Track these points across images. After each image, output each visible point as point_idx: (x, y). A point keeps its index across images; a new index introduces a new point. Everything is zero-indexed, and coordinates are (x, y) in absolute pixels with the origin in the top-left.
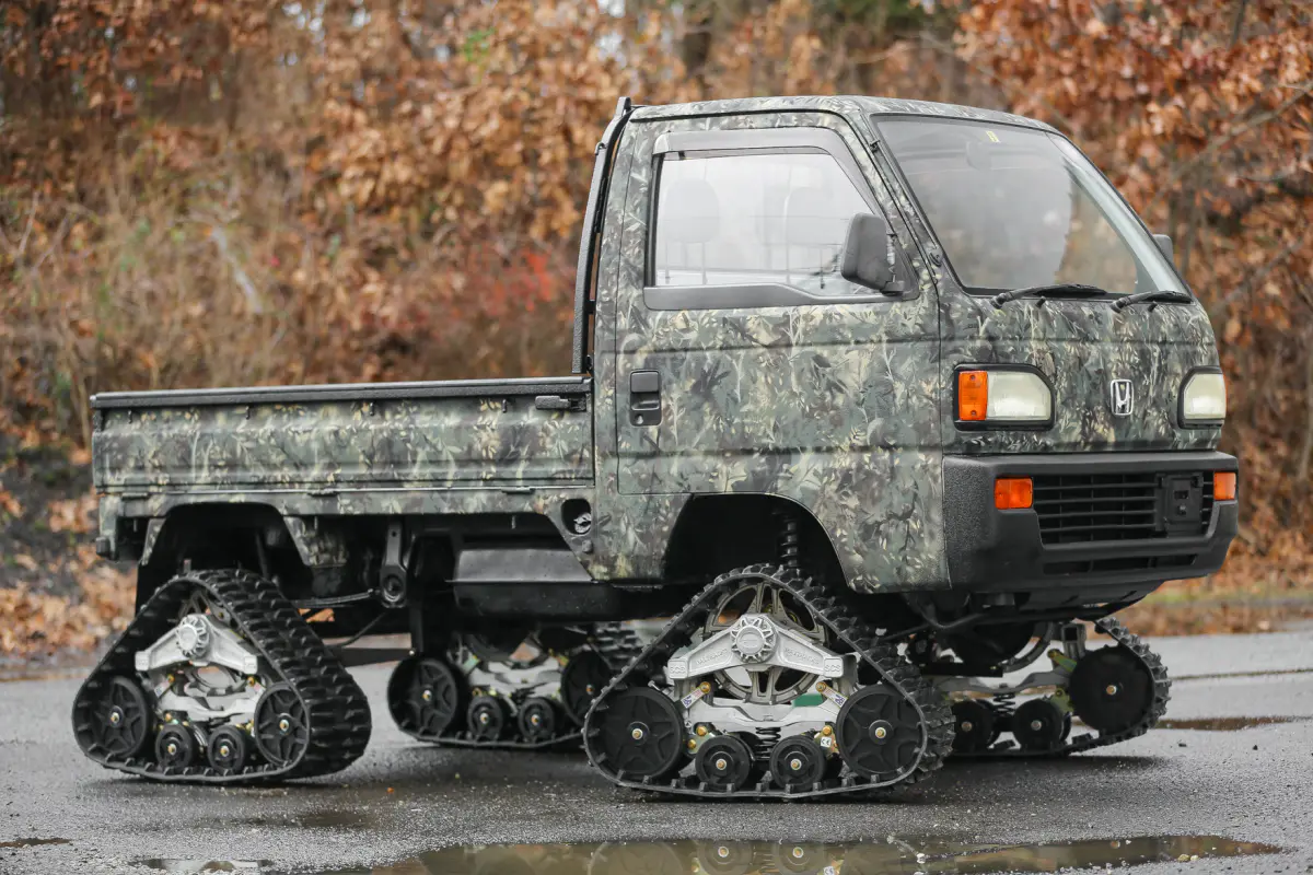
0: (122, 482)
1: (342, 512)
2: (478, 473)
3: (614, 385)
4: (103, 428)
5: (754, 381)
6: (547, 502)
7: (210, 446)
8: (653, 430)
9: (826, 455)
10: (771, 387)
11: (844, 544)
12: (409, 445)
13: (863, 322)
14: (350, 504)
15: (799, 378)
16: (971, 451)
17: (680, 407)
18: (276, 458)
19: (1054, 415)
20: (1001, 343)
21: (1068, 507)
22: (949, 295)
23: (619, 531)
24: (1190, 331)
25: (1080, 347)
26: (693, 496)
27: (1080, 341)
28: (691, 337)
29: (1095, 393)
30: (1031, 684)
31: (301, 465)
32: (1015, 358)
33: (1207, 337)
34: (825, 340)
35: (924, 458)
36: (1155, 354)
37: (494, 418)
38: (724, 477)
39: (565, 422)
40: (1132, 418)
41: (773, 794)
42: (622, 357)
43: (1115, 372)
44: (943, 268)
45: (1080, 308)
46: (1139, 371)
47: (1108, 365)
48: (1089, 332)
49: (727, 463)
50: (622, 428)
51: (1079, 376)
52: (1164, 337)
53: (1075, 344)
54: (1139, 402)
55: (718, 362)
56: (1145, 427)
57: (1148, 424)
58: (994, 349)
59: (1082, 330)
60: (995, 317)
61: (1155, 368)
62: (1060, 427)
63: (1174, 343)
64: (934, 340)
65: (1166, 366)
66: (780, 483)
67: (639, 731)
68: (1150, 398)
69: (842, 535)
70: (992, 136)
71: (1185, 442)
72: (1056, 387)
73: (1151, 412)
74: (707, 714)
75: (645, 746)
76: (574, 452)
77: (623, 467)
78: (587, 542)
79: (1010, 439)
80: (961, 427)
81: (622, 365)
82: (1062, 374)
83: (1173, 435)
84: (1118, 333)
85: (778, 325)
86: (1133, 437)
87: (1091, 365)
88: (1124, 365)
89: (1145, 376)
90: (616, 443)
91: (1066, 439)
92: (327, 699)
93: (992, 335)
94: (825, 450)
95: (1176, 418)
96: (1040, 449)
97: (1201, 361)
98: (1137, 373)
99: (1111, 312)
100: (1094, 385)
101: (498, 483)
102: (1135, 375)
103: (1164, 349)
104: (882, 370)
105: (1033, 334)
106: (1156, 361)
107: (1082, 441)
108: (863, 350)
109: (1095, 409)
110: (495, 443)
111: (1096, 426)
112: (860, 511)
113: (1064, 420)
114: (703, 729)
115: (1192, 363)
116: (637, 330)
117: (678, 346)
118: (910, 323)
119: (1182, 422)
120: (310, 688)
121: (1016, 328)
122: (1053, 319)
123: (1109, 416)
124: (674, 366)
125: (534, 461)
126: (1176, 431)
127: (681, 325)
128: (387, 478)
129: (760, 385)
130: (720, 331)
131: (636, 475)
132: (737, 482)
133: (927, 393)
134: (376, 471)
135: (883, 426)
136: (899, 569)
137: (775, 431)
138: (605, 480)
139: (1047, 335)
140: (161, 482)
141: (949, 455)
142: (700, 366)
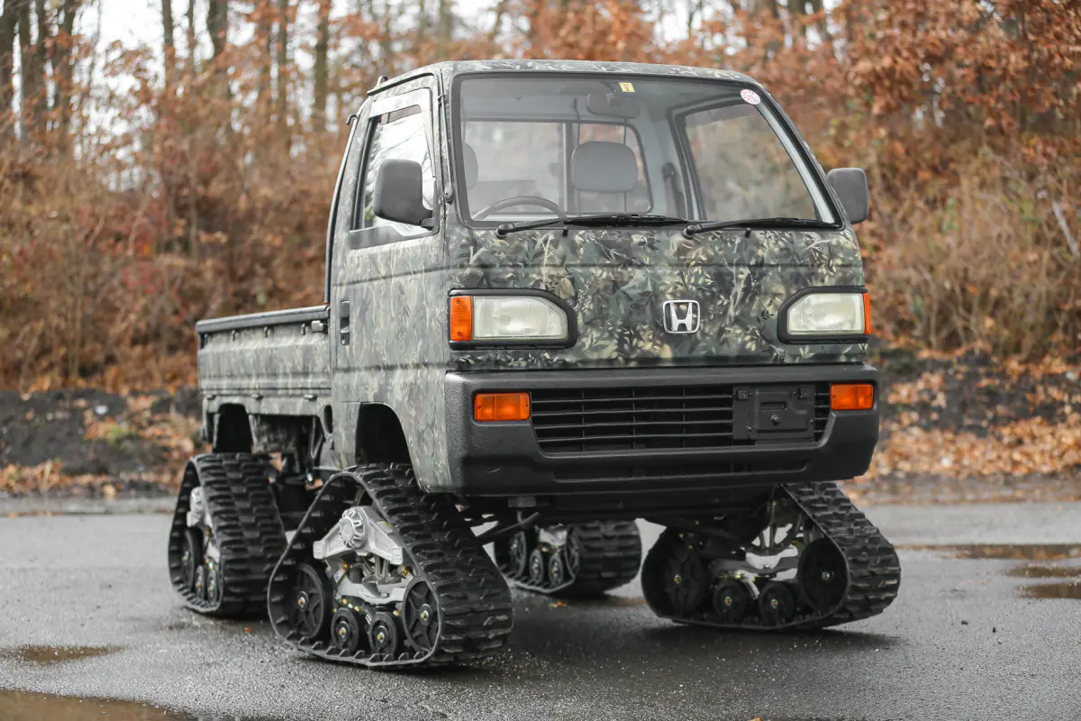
0: (206, 387)
1: (263, 412)
2: (297, 384)
3: (336, 312)
4: (202, 347)
5: (379, 307)
6: (317, 409)
7: (225, 361)
8: (347, 347)
9: (405, 371)
10: (384, 311)
11: (412, 448)
12: (277, 361)
13: (416, 256)
14: (265, 406)
15: (394, 304)
16: (462, 369)
17: (356, 330)
18: (243, 371)
20: (497, 270)
21: (589, 419)
22: (450, 228)
23: (339, 431)
24: (809, 254)
25: (617, 272)
26: (361, 405)
27: (618, 266)
28: (359, 270)
29: (639, 314)
30: (781, 567)
31: (249, 376)
32: (514, 283)
33: (843, 259)
34: (402, 271)
35: (438, 374)
36: (740, 276)
37: (302, 341)
38: (370, 389)
39: (323, 342)
40: (699, 336)
41: (361, 661)
42: (339, 288)
43: (671, 294)
44: (453, 205)
45: (630, 235)
46: (713, 293)
47: (661, 288)
48: (634, 258)
49: (373, 377)
50: (339, 349)
51: (612, 298)
52: (760, 260)
53: (610, 269)
54: (710, 320)
55: (368, 290)
56: (722, 344)
57: (726, 340)
58: (486, 276)
59: (625, 256)
60: (493, 246)
61: (739, 289)
62: (584, 345)
63: (778, 265)
64: (442, 268)
65: (758, 287)
66: (389, 393)
67: (303, 599)
68: (730, 317)
69: (411, 440)
70: (627, 87)
71: (794, 357)
72: (576, 308)
73: (732, 330)
74: (350, 588)
75: (307, 613)
76: (325, 367)
77: (339, 379)
78: (331, 441)
79: (509, 357)
80: (454, 347)
81: (338, 293)
82: (586, 297)
83: (772, 351)
84: (682, 257)
85: (387, 260)
86: (703, 353)
87: (634, 287)
88: (686, 287)
89: (722, 297)
90: (337, 361)
91: (595, 356)
92: (246, 556)
93: (487, 263)
94: (405, 367)
95: (774, 336)
96: (556, 366)
97: (823, 281)
98: (708, 294)
99: (677, 238)
100: (637, 306)
101: (304, 391)
102: (704, 295)
103: (757, 271)
104: (422, 297)
105: (545, 263)
106: (743, 282)
107: (620, 358)
108: (416, 279)
109: (638, 328)
110: (301, 359)
111: (641, 344)
112: (416, 419)
113: (589, 339)
114: (345, 601)
115: (805, 283)
116: (343, 267)
117: (355, 279)
118: (432, 254)
119: (786, 339)
120: (233, 547)
121: (521, 256)
122: (581, 246)
123: (662, 334)
124: (354, 295)
125: (314, 374)
126: (777, 347)
127: (357, 261)
128: (272, 386)
129: (381, 312)
130: (369, 266)
131: (343, 386)
132: (375, 394)
133: (438, 316)
134: (269, 381)
135: (423, 346)
136: (434, 472)
137: (387, 349)
138: (334, 391)
139: (568, 262)
140: (215, 387)
141: (450, 372)
142: (362, 295)
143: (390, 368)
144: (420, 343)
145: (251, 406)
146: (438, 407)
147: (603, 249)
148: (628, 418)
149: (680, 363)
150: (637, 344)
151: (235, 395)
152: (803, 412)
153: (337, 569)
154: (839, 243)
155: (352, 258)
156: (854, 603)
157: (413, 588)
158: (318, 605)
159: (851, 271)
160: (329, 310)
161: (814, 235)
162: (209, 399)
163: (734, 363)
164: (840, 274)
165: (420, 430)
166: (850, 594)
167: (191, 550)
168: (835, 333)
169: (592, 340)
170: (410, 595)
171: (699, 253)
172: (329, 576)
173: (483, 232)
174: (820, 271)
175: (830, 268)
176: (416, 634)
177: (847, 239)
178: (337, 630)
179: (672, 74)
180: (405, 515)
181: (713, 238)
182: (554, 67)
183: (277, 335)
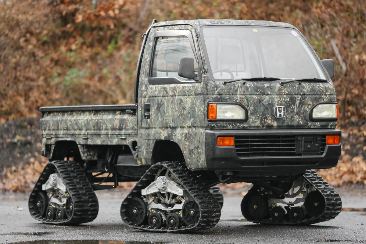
0: (46, 134)
1: (89, 144)
2: (115, 133)
3: (141, 107)
4: (43, 117)
5: (168, 106)
6: (128, 142)
7: (63, 123)
8: (149, 120)
9: (183, 129)
10: (172, 108)
11: (186, 156)
12: (101, 124)
13: (190, 89)
14: (91, 141)
15: (177, 105)
16: (212, 128)
17: (154, 114)
18: (76, 127)
19: (247, 117)
20: (224, 96)
21: (251, 146)
22: (207, 81)
23: (142, 150)
24: (319, 90)
25: (260, 97)
26: (157, 141)
27: (260, 95)
28: (156, 93)
29: (267, 111)
30: (297, 202)
31: (81, 129)
32: (229, 100)
33: (330, 92)
34: (183, 94)
35: (202, 130)
36: (298, 98)
37: (118, 116)
38: (162, 135)
39: (132, 118)
40: (285, 118)
41: (164, 230)
42: (143, 98)
43: (277, 104)
44: (208, 73)
45: (264, 84)
46: (289, 104)
47: (274, 102)
48: (266, 92)
49: (163, 131)
50: (143, 120)
51: (259, 105)
52: (304, 93)
53: (258, 96)
54: (289, 113)
55: (161, 100)
56: (292, 121)
57: (293, 120)
58: (221, 98)
59: (263, 91)
60: (222, 88)
61: (298, 103)
62: (250, 121)
63: (309, 95)
64: (204, 95)
65: (304, 102)
66: (173, 137)
67: (135, 210)
68: (295, 113)
69: (185, 153)
70: (255, 31)
71: (314, 126)
72: (248, 109)
73: (295, 116)
74: (154, 206)
75: (137, 215)
76: (134, 127)
77: (143, 131)
78: (136, 154)
79: (227, 125)
80: (209, 121)
81: (143, 101)
82: (251, 105)
83: (307, 124)
84: (280, 92)
85: (173, 90)
86: (286, 124)
87: (265, 102)
88: (282, 102)
89: (293, 105)
90: (142, 124)
91: (253, 125)
92: (82, 200)
93: (221, 93)
94: (182, 127)
95: (308, 118)
96: (241, 128)
97: (324, 100)
99: (278, 85)
100: (266, 108)
101: (119, 136)
102: (287, 105)
103: (303, 96)
104: (193, 104)
105: (238, 93)
106: (299, 100)
107: (261, 126)
108: (190, 98)
109: (267, 115)
110: (118, 124)
111: (267, 121)
112: (189, 146)
113: (252, 119)
114: (153, 210)
115: (318, 101)
116: (146, 91)
117: (154, 96)
118: (199, 90)
119: (312, 120)
120: (77, 196)
121: (231, 91)
122: (249, 88)
123: (274, 118)
124: (153, 101)
125: (126, 129)
126: (309, 122)
127: (155, 89)
128: (97, 134)
129: (170, 108)
130: (162, 91)
131: (145, 134)
132: (165, 137)
133: (202, 111)
134: (95, 132)
135: (194, 120)
136: (197, 163)
137: (172, 121)
138: (139, 135)
139: (245, 93)
140: (54, 134)
141: (207, 129)
142: (158, 101)
143: (174, 128)
144: (192, 119)
145: (80, 141)
146: (201, 141)
147: (256, 89)
148: (263, 145)
149: (279, 127)
150: (266, 121)
151: (69, 137)
152: (318, 145)
153: (148, 200)
154: (328, 87)
155: (151, 88)
156: (328, 214)
157: (187, 203)
158: (143, 212)
159: (332, 96)
160: (137, 106)
161: (320, 84)
163: (295, 128)
164: (329, 98)
168: (327, 118)
170: (185, 206)
171: (285, 91)
172: (145, 202)
173: (219, 83)
174: (323, 96)
175: (326, 95)
176: (187, 220)
177: (331, 85)
178: (151, 220)
179: (269, 25)
180: (183, 178)
181: (289, 85)
182: (231, 23)
183: (100, 114)
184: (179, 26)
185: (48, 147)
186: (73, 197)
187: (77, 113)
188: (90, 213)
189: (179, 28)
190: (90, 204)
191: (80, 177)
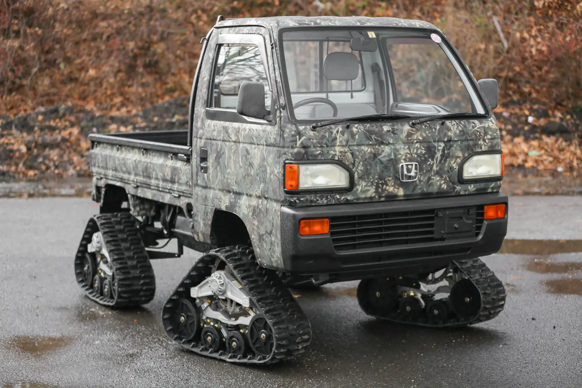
0: (96, 172)
1: (139, 195)
2: (166, 186)
3: (196, 152)
4: (92, 148)
5: (230, 158)
6: (182, 203)
7: (111, 161)
8: (205, 175)
9: (249, 198)
10: (235, 161)
11: (255, 242)
12: (151, 170)
13: (259, 135)
14: (141, 192)
15: (242, 159)
16: (291, 205)
17: (212, 167)
18: (124, 169)
19: (352, 183)
20: (312, 149)
21: (360, 231)
22: (284, 124)
23: (198, 220)
24: (474, 133)
25: (376, 148)
26: (216, 209)
27: (376, 145)
28: (215, 133)
29: (387, 171)
30: (440, 291)
31: (129, 173)
32: (321, 157)
33: (491, 135)
34: (249, 142)
35: (276, 206)
36: (440, 148)
37: (170, 163)
38: (223, 202)
39: (186, 167)
40: (418, 182)
41: (223, 358)
42: (199, 140)
43: (404, 159)
44: (285, 110)
45: (382, 126)
46: (425, 158)
47: (398, 156)
48: (385, 140)
49: (224, 196)
50: (198, 173)
51: (373, 163)
52: (449, 138)
53: (372, 147)
54: (423, 173)
55: (221, 146)
56: (429, 186)
57: (431, 184)
58: (306, 153)
59: (380, 139)
60: (310, 136)
61: (438, 155)
62: (358, 190)
63: (458, 141)
64: (278, 147)
65: (449, 153)
66: (237, 208)
67: (183, 318)
68: (434, 171)
69: (254, 237)
70: (372, 35)
71: (466, 191)
72: (354, 170)
73: (435, 178)
74: (210, 313)
75: (185, 326)
76: (188, 182)
77: (198, 191)
78: (192, 223)
79: (318, 198)
80: (287, 192)
81: (198, 143)
82: (359, 163)
83: (455, 188)
84: (410, 138)
85: (237, 132)
86: (419, 191)
87: (385, 156)
88: (412, 155)
89: (430, 160)
90: (197, 180)
91: (363, 196)
92: (130, 276)
93: (306, 145)
94: (249, 196)
95: (456, 179)
96: (342, 202)
97: (481, 148)
98: (423, 159)
99: (407, 128)
100: (386, 167)
101: (171, 191)
102: (421, 159)
103: (448, 144)
104: (263, 159)
105: (338, 144)
106: (441, 151)
107: (377, 196)
108: (259, 148)
109: (386, 179)
110: (169, 173)
112: (258, 227)
113: (360, 186)
114: (208, 321)
115: (472, 150)
116: (202, 128)
117: (212, 138)
118: (272, 137)
119: (462, 181)
120: (123, 271)
121: (325, 141)
122: (357, 134)
123: (398, 182)
124: (211, 147)
125: (180, 184)
126: (457, 186)
127: (213, 128)
128: (147, 183)
129: (232, 162)
130: (222, 132)
131: (202, 196)
132: (227, 205)
133: (276, 173)
134: (145, 180)
135: (264, 187)
136: (270, 258)
137: (236, 183)
138: (195, 197)
139: (350, 143)
140: (103, 173)
141: (284, 206)
142: (217, 148)
143: (238, 194)
144: (262, 185)
145: (130, 190)
146: (275, 224)
147: (368, 135)
148: (380, 229)
149: (408, 198)
150: (385, 188)
151: (118, 181)
152: (470, 222)
153: (203, 303)
154: (488, 125)
155: (209, 125)
157: (256, 320)
158: (193, 322)
159: (495, 142)
160: (192, 150)
161: (476, 122)
162: (97, 179)
163: (435, 196)
164: (490, 144)
165: (261, 233)
166: (482, 311)
167: (90, 265)
168: (486, 177)
169: (362, 187)
170: (253, 324)
171: (418, 136)
172: (198, 305)
173: (303, 127)
174: (480, 143)
175: (484, 141)
176: (257, 346)
177: (493, 123)
178: (205, 337)
179: (394, 25)
180: (250, 279)
181: (425, 127)
182: (332, 23)
183: (150, 155)
184: (249, 28)
185: (98, 189)
186: (118, 272)
187: (126, 148)
188: (142, 293)
189: (249, 30)
190: (142, 282)
191: (131, 240)
